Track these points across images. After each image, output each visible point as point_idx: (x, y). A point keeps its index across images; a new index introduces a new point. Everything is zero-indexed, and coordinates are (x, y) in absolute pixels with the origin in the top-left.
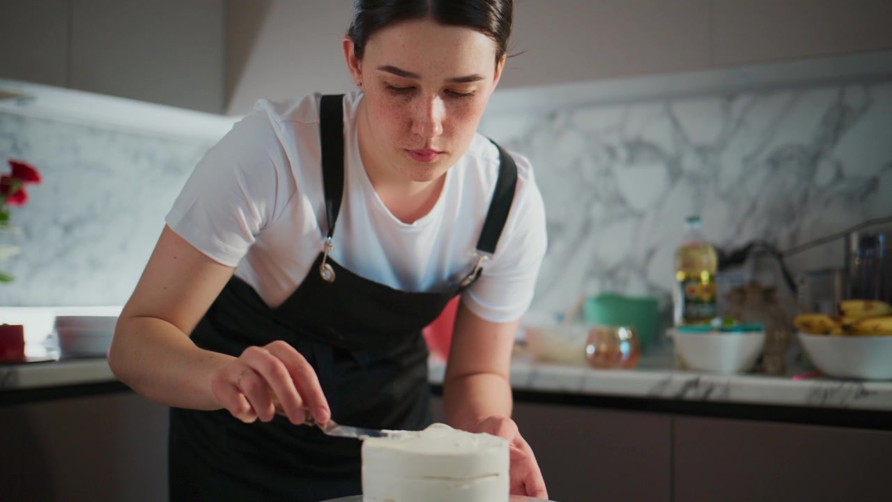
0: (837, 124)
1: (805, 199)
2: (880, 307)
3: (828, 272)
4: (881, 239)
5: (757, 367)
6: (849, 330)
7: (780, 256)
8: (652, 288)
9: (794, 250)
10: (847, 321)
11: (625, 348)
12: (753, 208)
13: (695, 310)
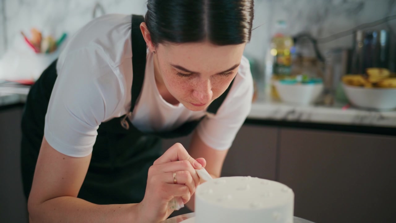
1: (327, 11)
2: (386, 73)
4: (375, 35)
5: (319, 102)
6: (376, 85)
7: (315, 41)
10: (372, 80)
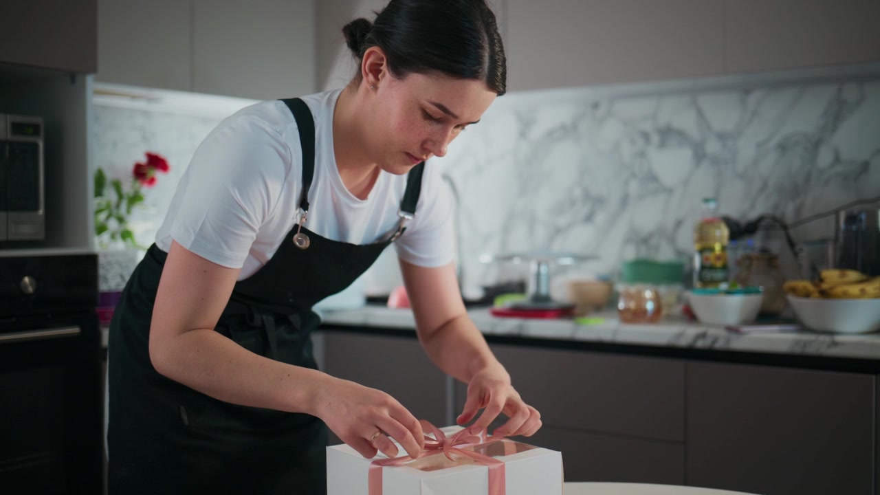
0: (837, 114)
1: (808, 179)
2: (854, 275)
3: (823, 241)
4: (863, 216)
6: (825, 294)
7: (785, 227)
8: (679, 253)
9: (798, 223)
10: (825, 286)
11: (650, 306)
12: (765, 186)
13: (708, 275)
